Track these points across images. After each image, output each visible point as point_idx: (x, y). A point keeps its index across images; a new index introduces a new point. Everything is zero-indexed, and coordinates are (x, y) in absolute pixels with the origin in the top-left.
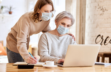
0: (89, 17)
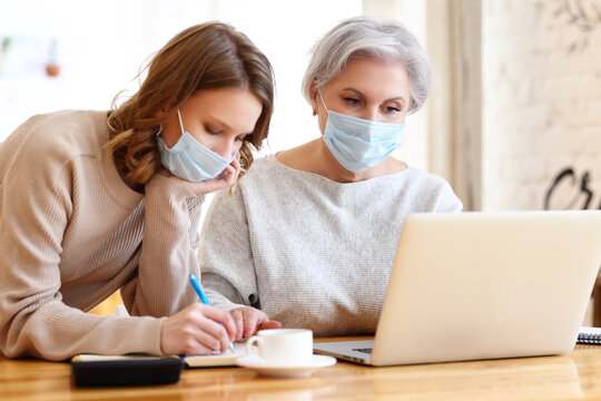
0: (503, 69)
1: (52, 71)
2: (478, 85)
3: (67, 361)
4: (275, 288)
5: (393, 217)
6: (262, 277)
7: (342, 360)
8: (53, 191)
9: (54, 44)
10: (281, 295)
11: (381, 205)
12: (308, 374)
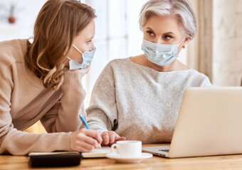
0: (222, 21)
1: (11, 20)
2: (211, 29)
3: (27, 155)
4: (125, 117)
5: (182, 89)
6: (120, 111)
7: (155, 155)
8: (4, 79)
9: (12, 8)
10: (128, 120)
11: (177, 83)
12: (140, 162)
